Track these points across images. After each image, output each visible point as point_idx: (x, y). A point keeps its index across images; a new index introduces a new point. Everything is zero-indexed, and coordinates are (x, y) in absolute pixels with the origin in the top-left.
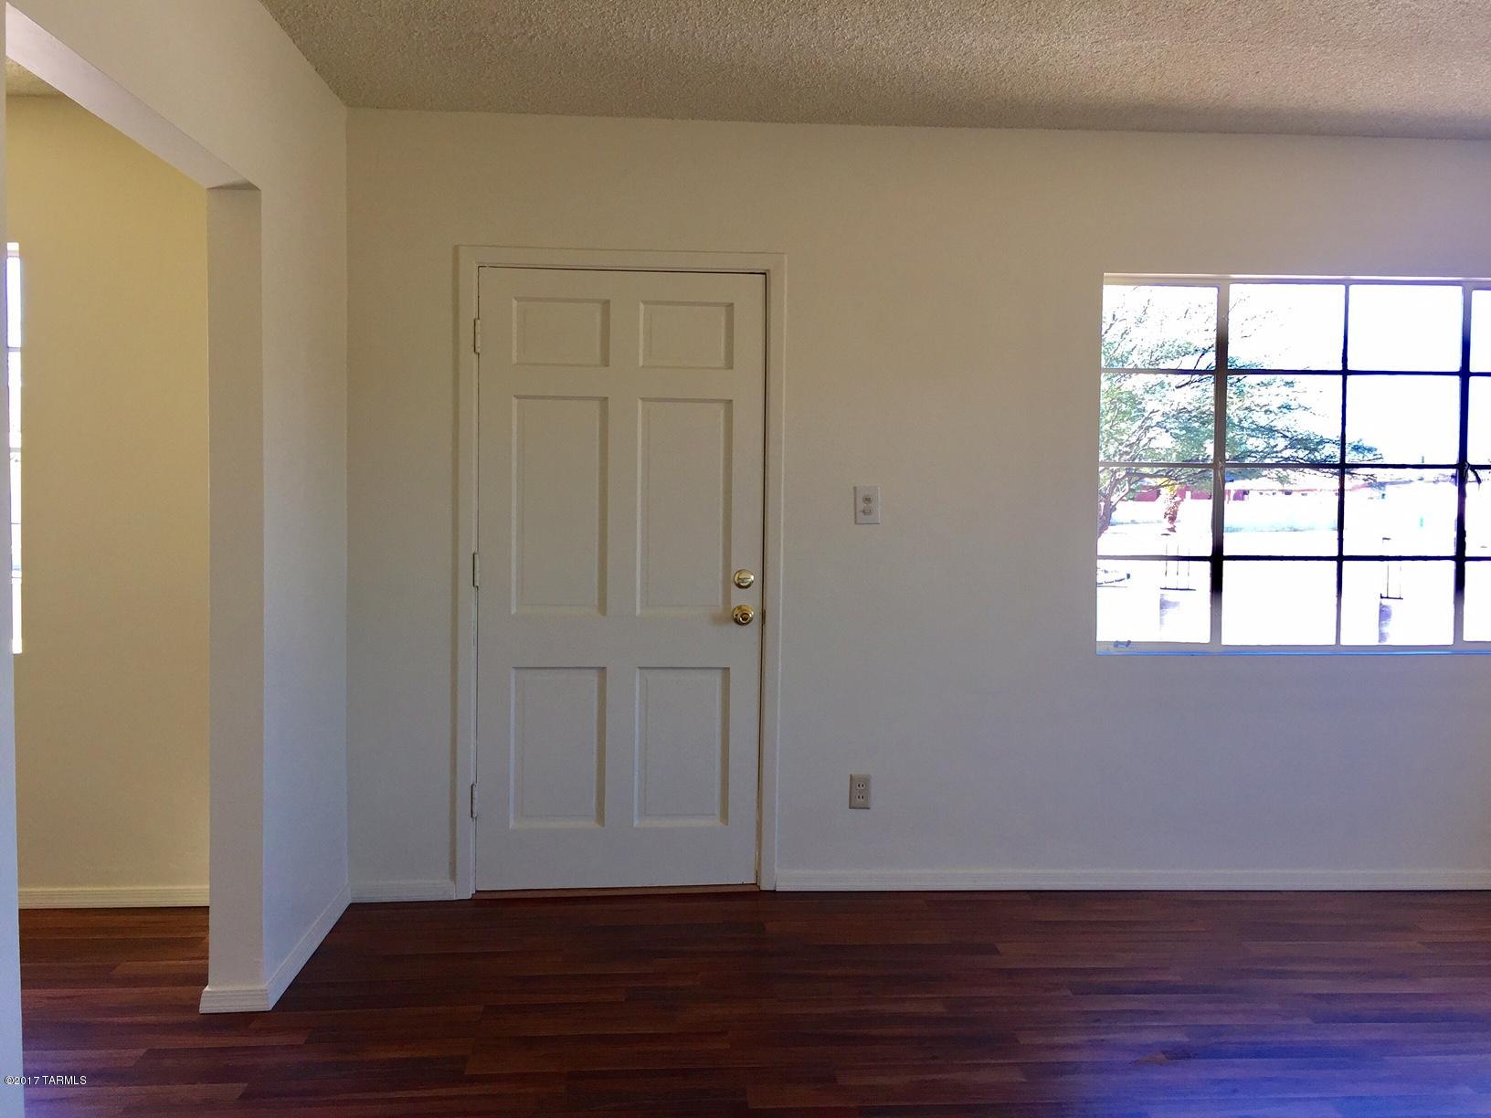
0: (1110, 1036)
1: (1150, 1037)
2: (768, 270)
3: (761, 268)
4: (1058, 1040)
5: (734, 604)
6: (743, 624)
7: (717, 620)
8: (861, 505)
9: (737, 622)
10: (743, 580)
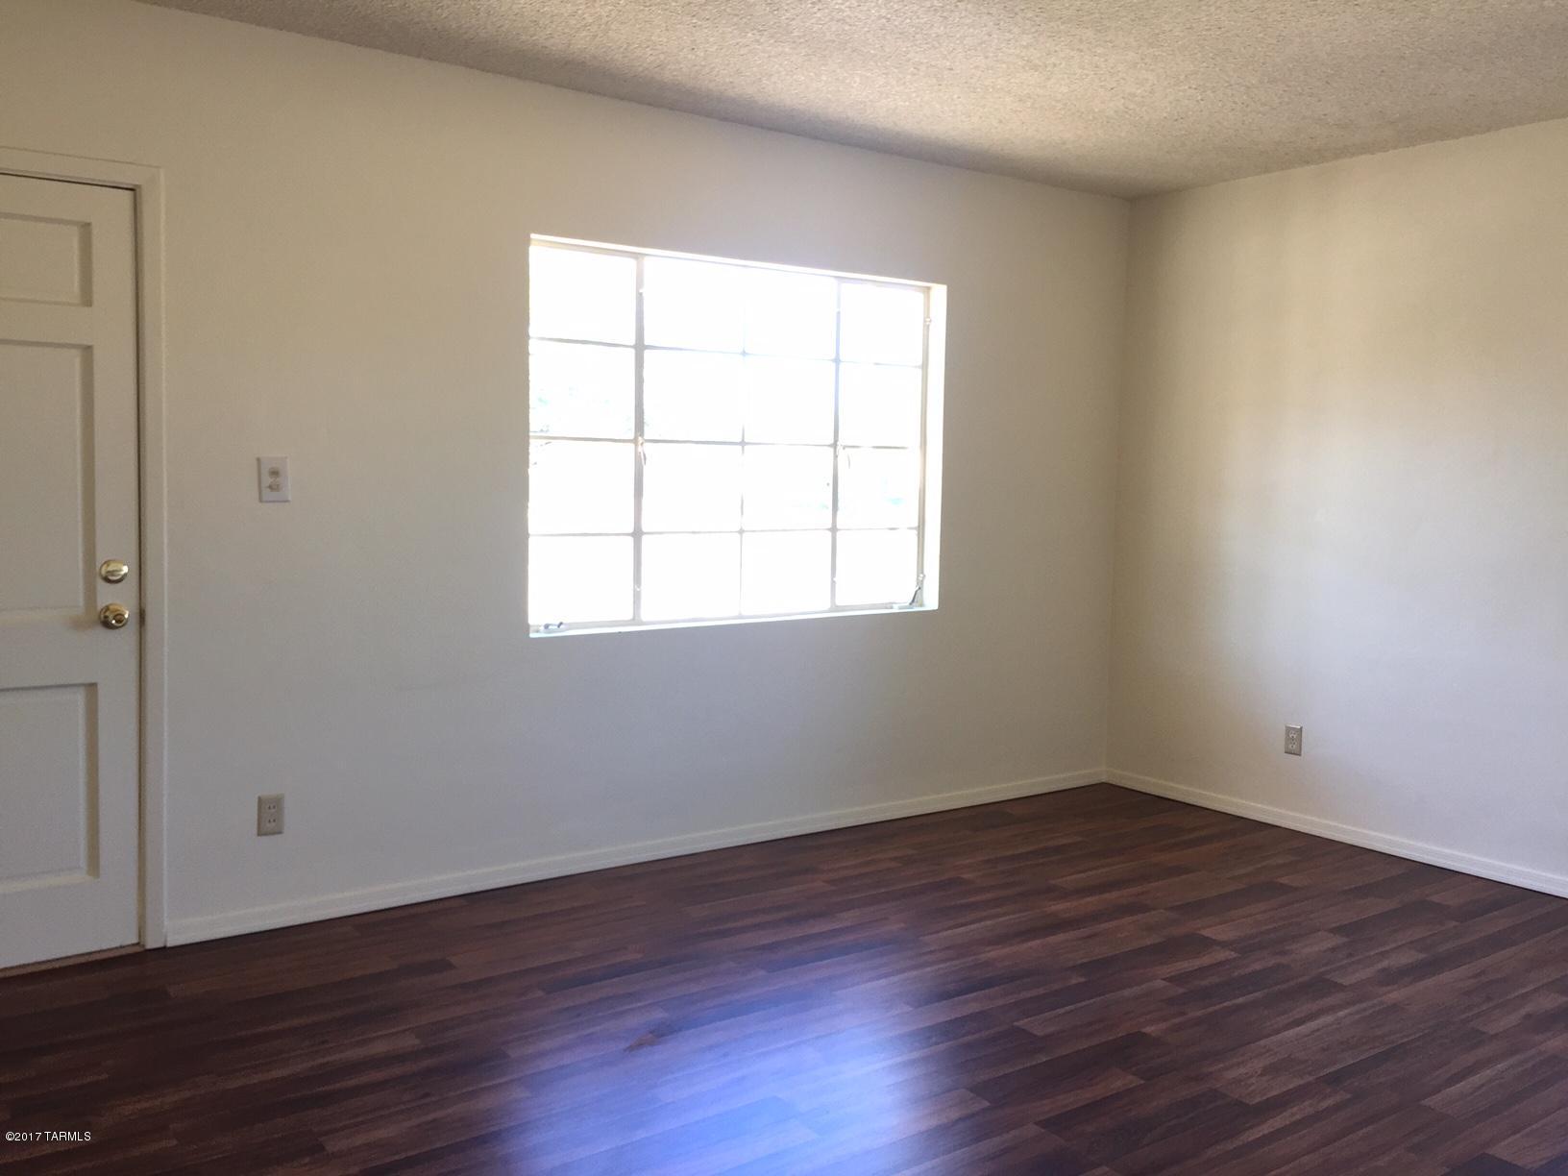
2: (139, 186)
3: (129, 182)
5: (101, 604)
6: (117, 628)
7: (77, 625)
8: (267, 480)
9: (106, 624)
10: (112, 573)
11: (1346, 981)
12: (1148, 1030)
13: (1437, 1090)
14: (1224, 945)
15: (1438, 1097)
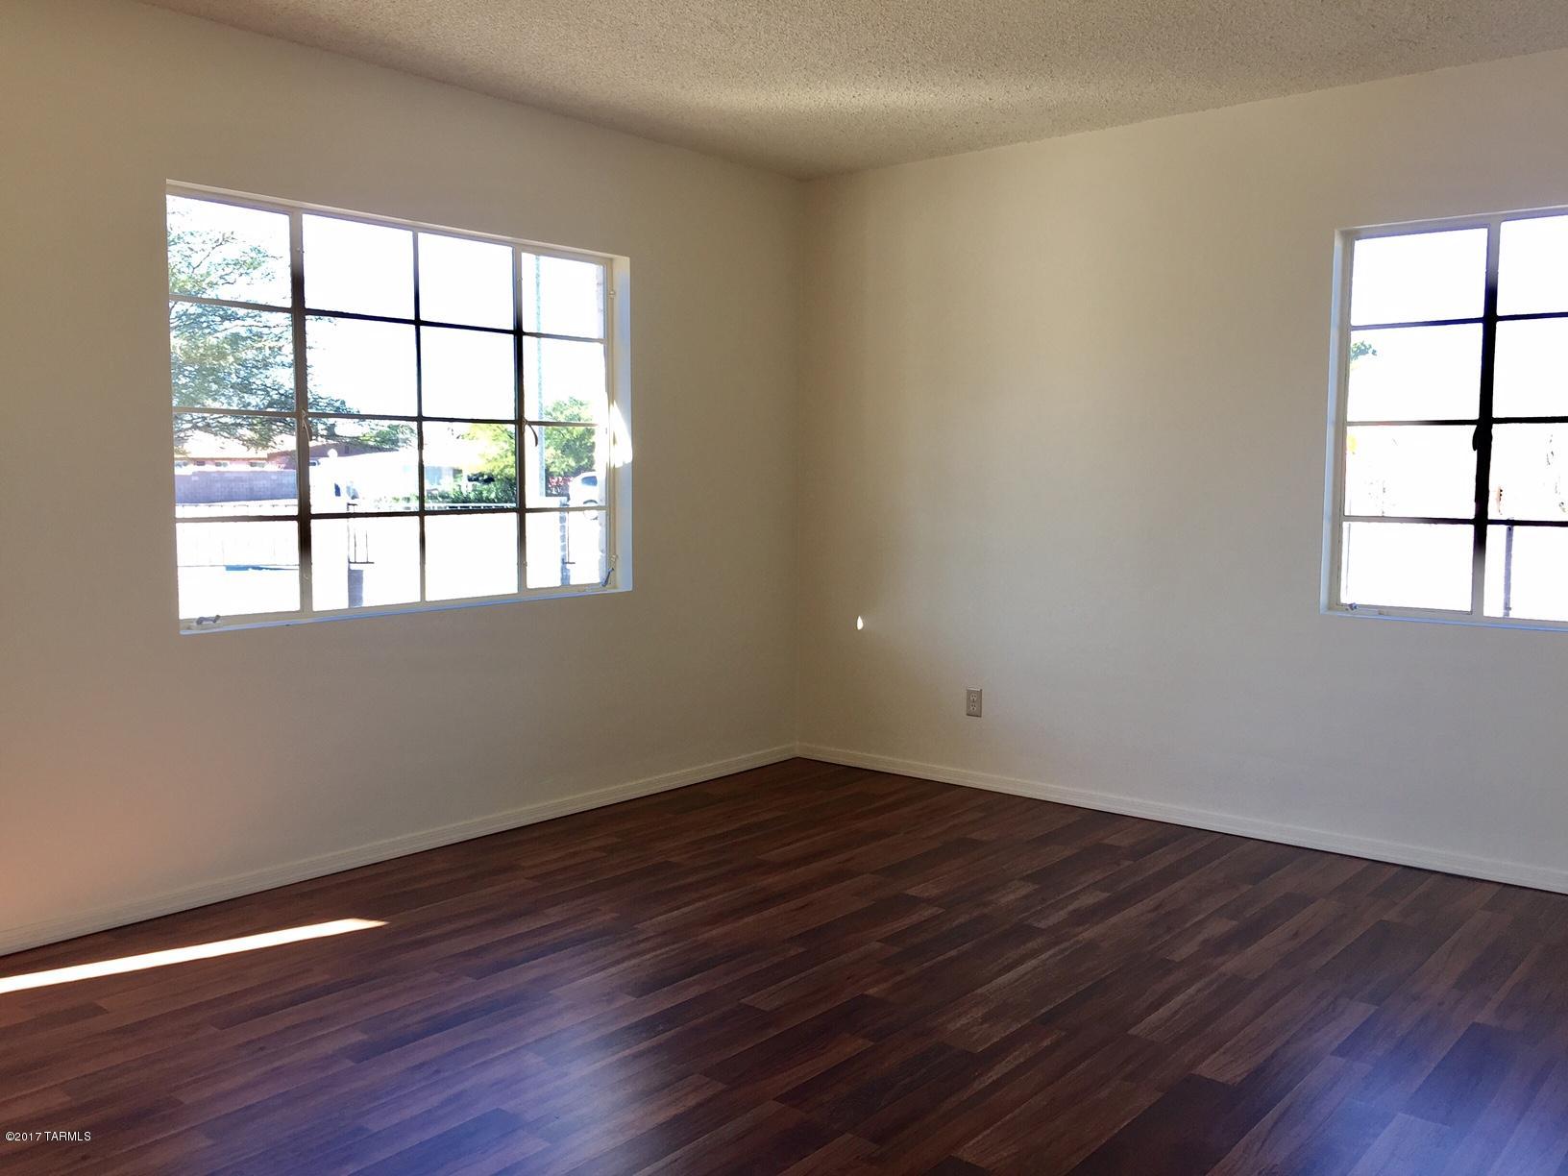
0: (286, 1061)
1: (328, 1047)
4: (226, 1085)
11: (1043, 925)
12: (871, 991)
13: (1140, 1019)
14: (930, 901)
15: (1142, 1025)
